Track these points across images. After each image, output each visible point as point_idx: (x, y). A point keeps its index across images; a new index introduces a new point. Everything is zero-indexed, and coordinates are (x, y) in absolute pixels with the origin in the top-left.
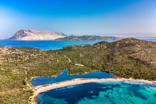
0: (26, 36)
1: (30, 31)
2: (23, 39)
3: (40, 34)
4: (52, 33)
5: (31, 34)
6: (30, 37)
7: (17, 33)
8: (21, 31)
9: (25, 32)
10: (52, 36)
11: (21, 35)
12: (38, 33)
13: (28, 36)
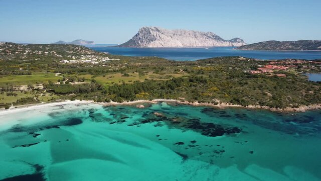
0: (155, 39)
1: (158, 30)
2: (151, 45)
3: (176, 37)
4: (195, 36)
5: (162, 36)
6: (161, 42)
7: (139, 34)
8: (145, 29)
9: (151, 31)
10: (197, 41)
11: (147, 38)
12: (172, 35)
13: (158, 40)
